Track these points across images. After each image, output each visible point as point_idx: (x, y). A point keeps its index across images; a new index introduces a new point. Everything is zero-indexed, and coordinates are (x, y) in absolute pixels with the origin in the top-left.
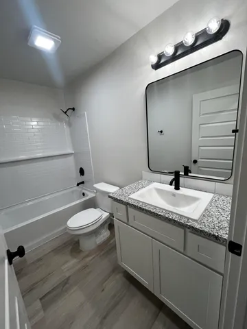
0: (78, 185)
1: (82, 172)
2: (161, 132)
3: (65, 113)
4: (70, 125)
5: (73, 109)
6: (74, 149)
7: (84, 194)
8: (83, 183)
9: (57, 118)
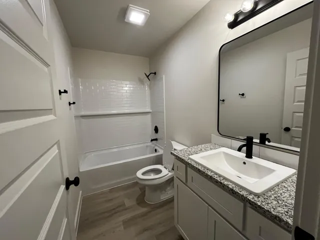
0: (152, 140)
1: (156, 130)
2: (243, 95)
3: (148, 77)
4: (150, 87)
5: (155, 73)
6: (152, 108)
7: (156, 150)
8: (156, 140)
9: (141, 81)
